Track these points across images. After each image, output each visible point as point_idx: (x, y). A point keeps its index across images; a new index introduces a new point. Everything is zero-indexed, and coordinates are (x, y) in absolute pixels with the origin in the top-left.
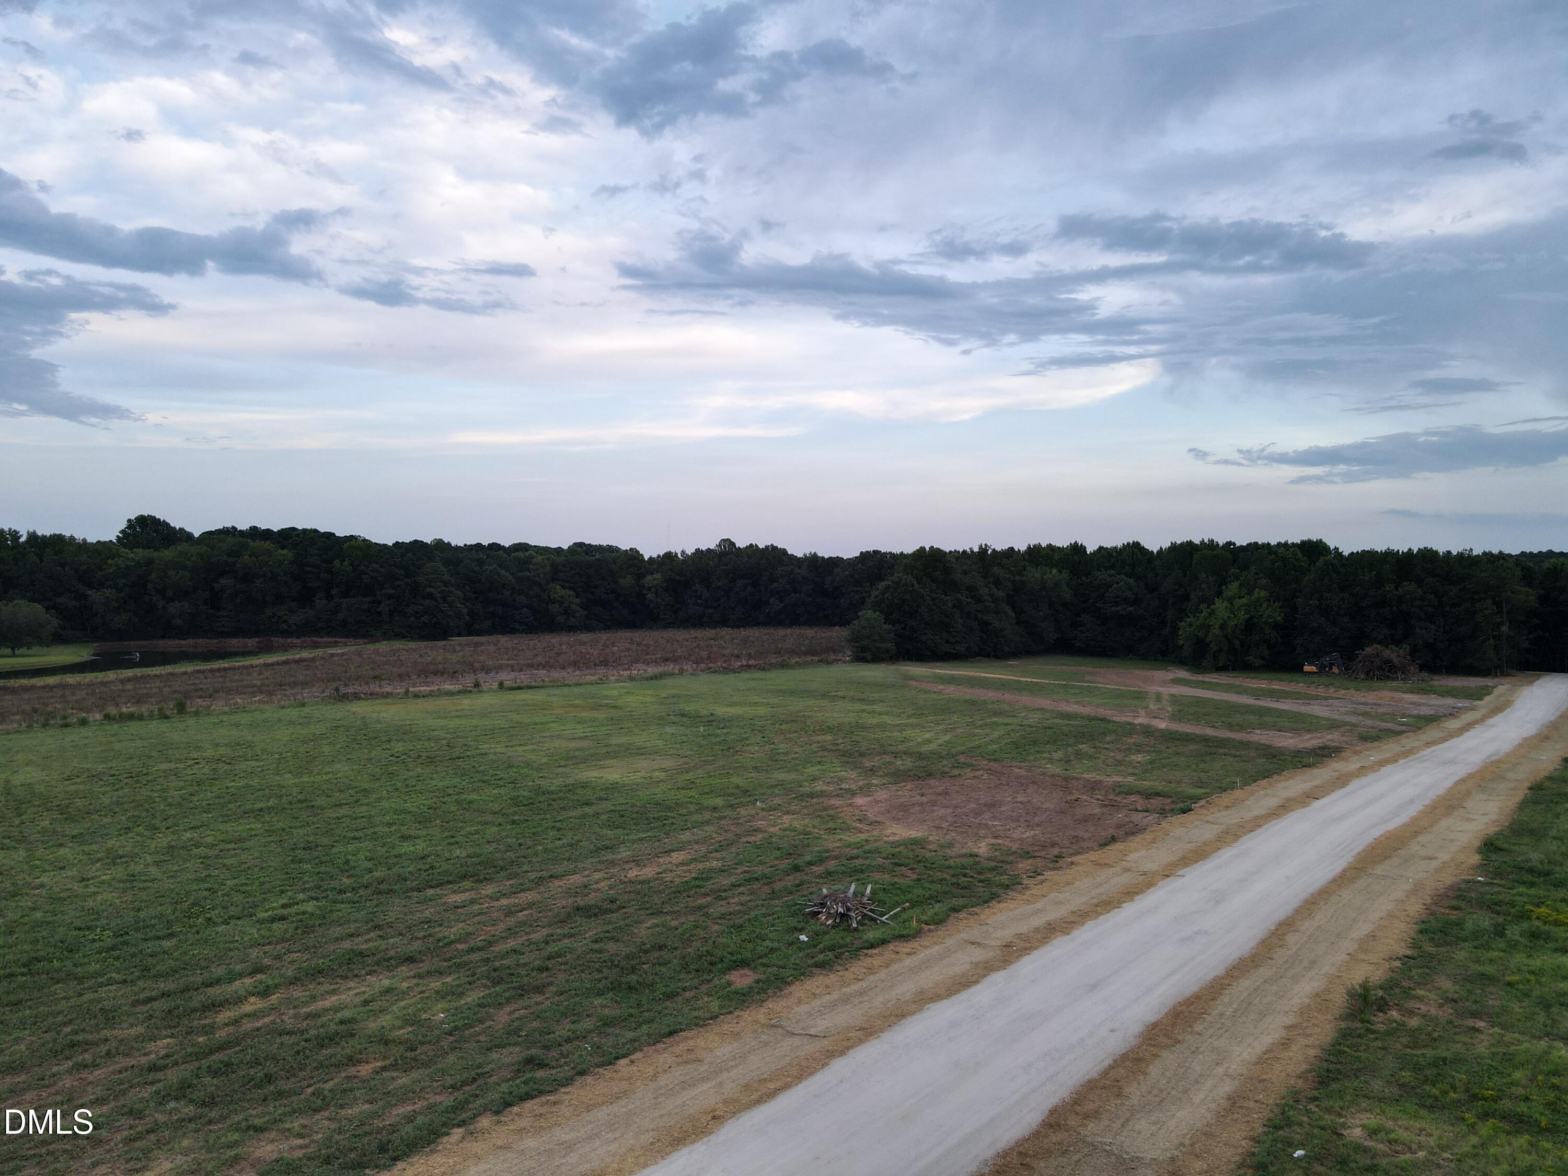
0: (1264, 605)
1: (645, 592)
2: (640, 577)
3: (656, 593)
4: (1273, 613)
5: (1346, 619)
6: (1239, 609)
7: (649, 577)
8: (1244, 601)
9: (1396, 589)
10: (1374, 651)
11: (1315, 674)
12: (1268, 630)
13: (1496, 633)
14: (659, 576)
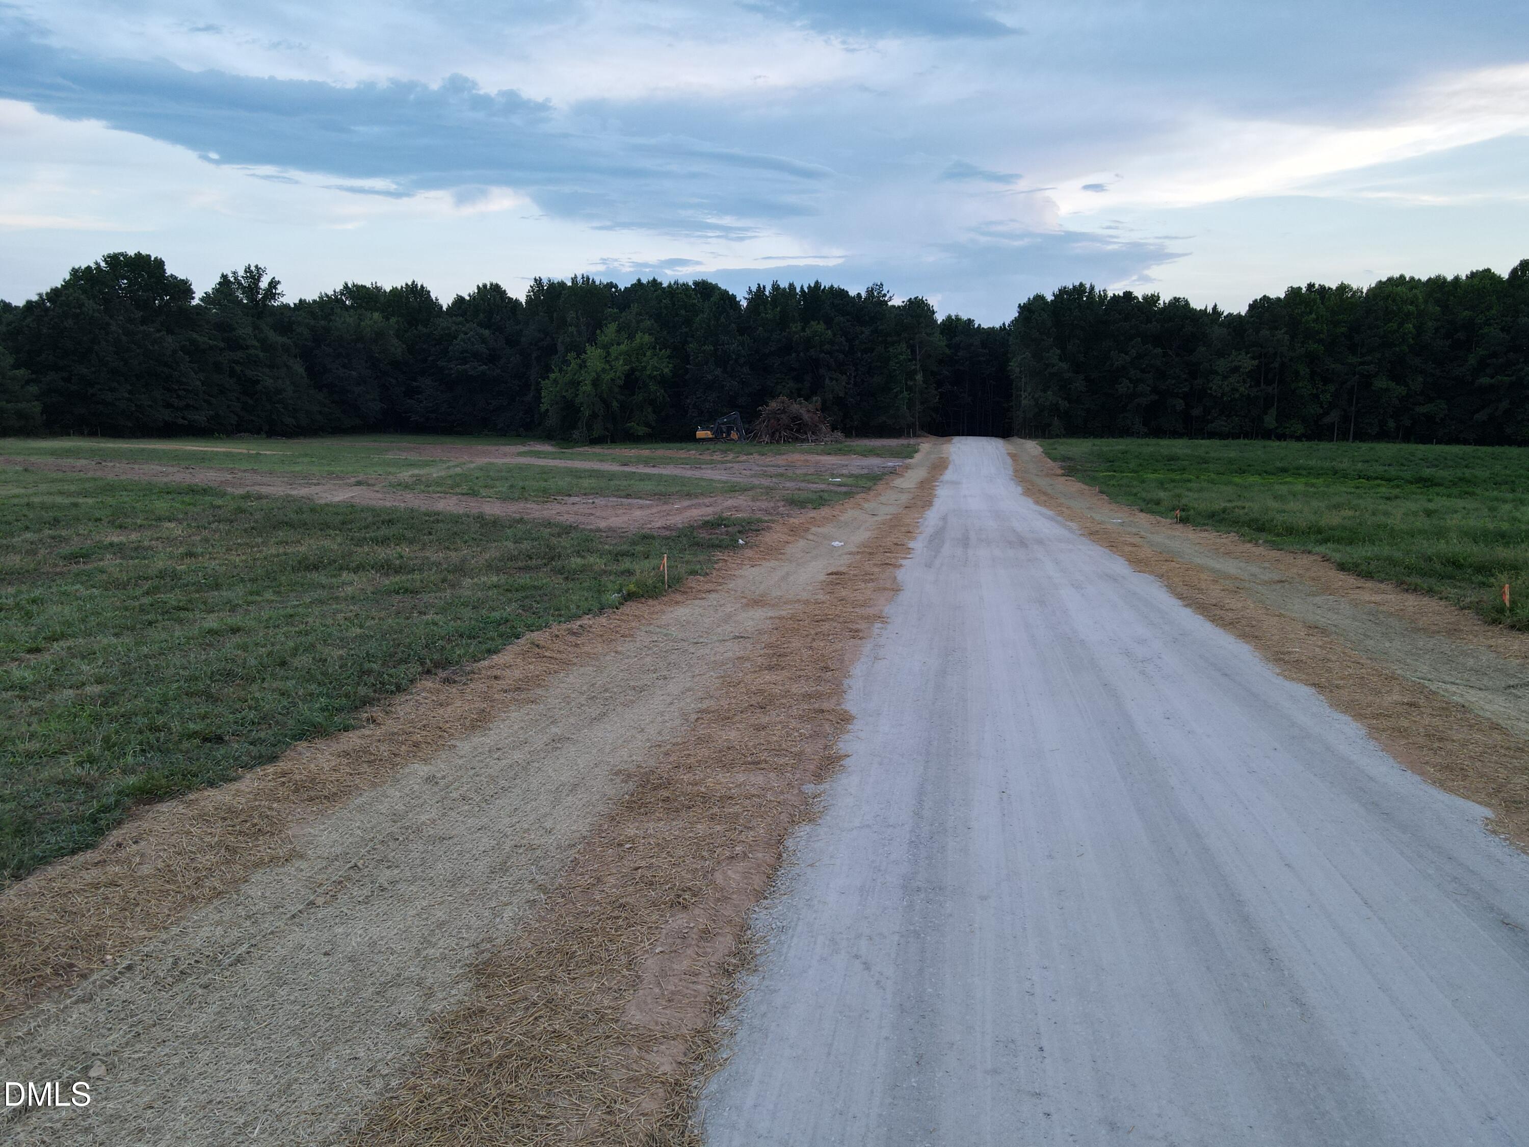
0: (649, 353)
5: (746, 369)
6: (617, 359)
8: (623, 347)
9: (803, 330)
10: (780, 406)
11: (710, 440)
12: (653, 387)
13: (910, 383)
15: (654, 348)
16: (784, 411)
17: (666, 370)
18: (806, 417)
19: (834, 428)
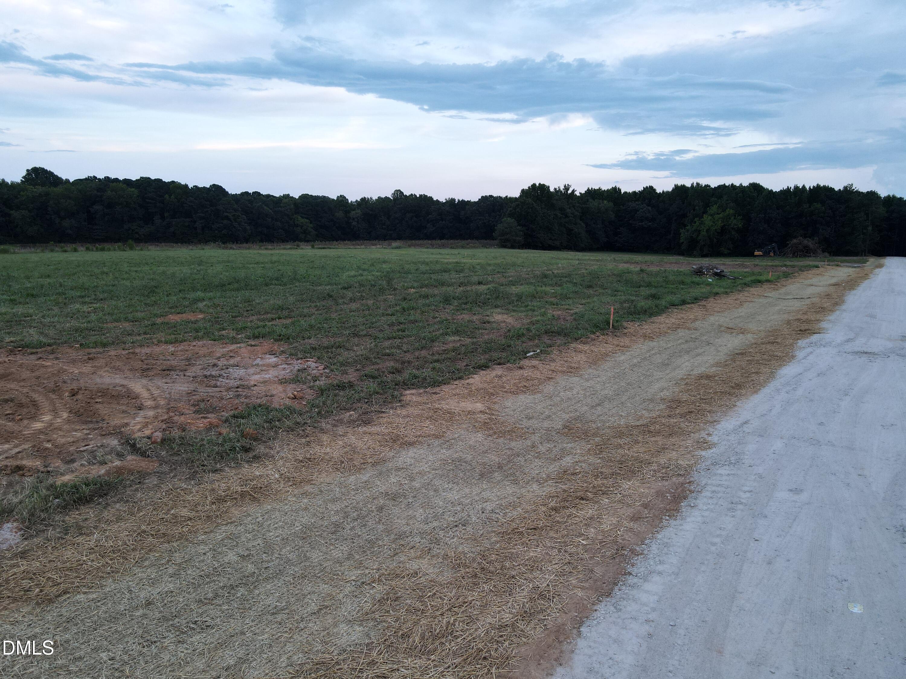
0: (732, 218)
1: (351, 221)
2: (346, 212)
3: (358, 222)
4: (737, 223)
5: (780, 225)
6: (718, 220)
7: (354, 212)
8: (721, 215)
9: (810, 207)
10: (798, 241)
11: (761, 256)
12: (733, 233)
13: (864, 231)
14: (359, 211)
15: (735, 216)
16: (800, 244)
17: (740, 225)
18: (811, 246)
19: (824, 251)
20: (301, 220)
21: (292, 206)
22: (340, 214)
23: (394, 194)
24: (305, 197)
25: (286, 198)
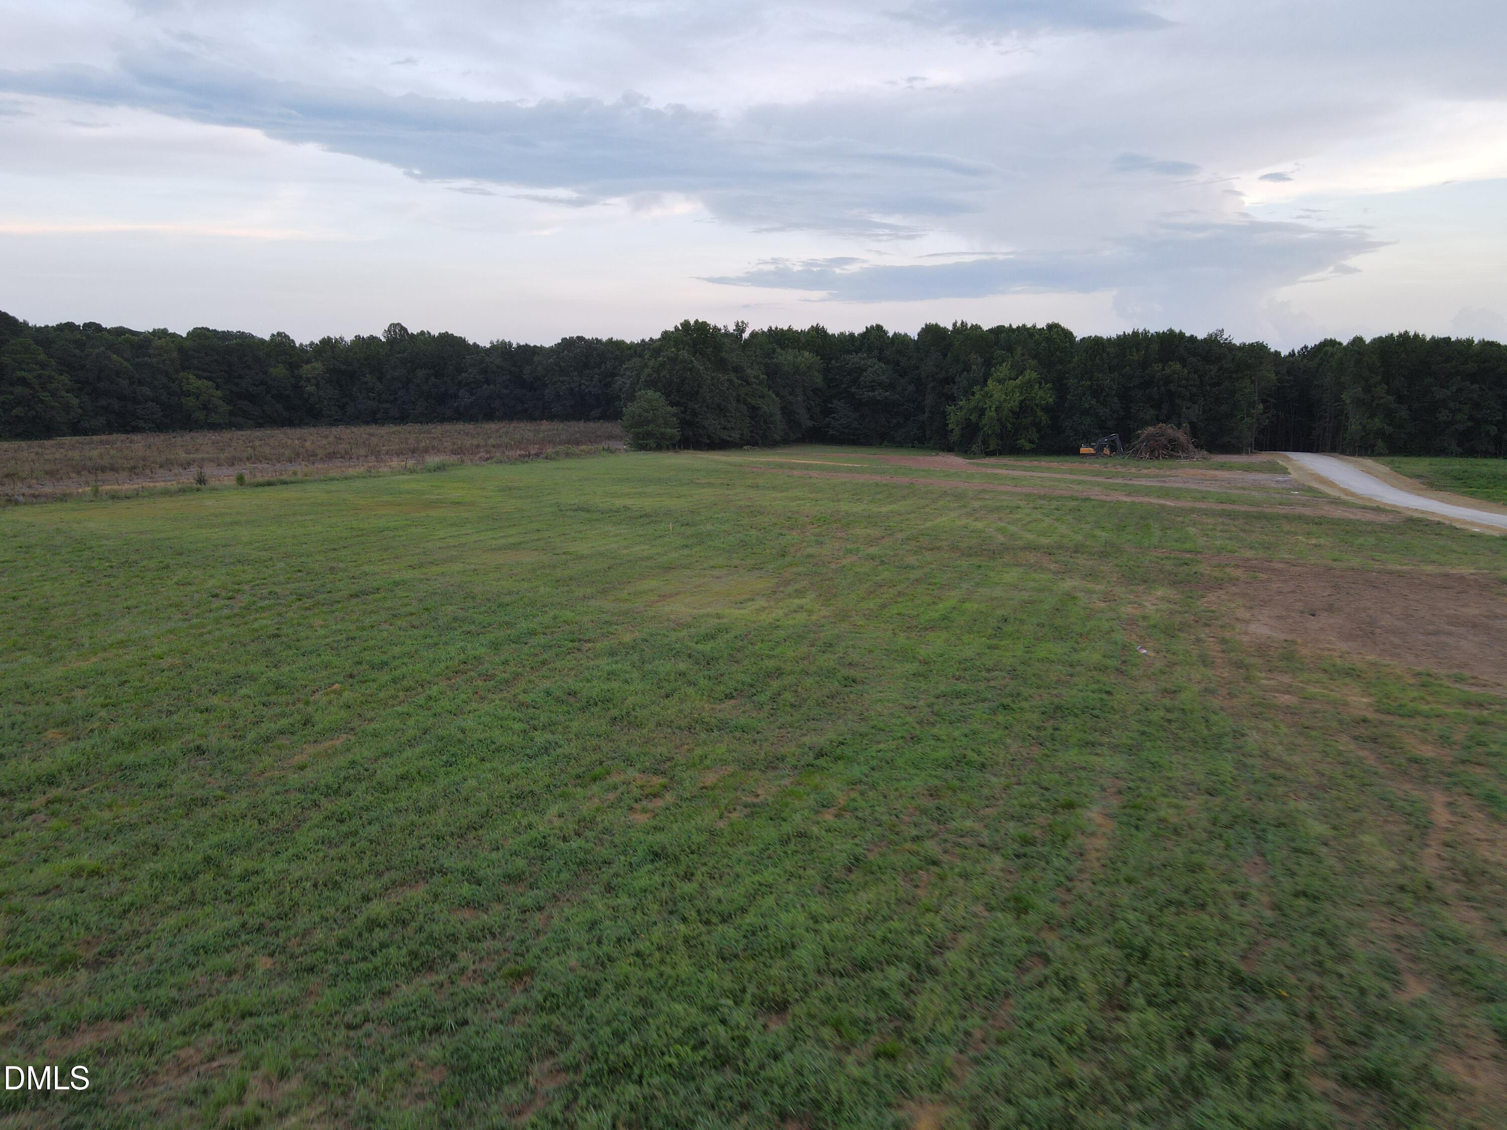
0: (1036, 387)
1: (303, 383)
2: (293, 366)
3: (317, 385)
4: (1045, 395)
6: (1012, 391)
7: (308, 366)
8: (1016, 382)
9: (1164, 369)
10: (1157, 430)
11: (1093, 455)
12: (1039, 413)
13: (1253, 411)
14: (318, 365)
15: (1041, 383)
16: (1161, 435)
17: (1050, 400)
18: (1179, 439)
19: (1200, 448)
20: (194, 382)
21: (175, 355)
22: (279, 371)
23: (389, 331)
24: (201, 335)
25: (160, 338)
